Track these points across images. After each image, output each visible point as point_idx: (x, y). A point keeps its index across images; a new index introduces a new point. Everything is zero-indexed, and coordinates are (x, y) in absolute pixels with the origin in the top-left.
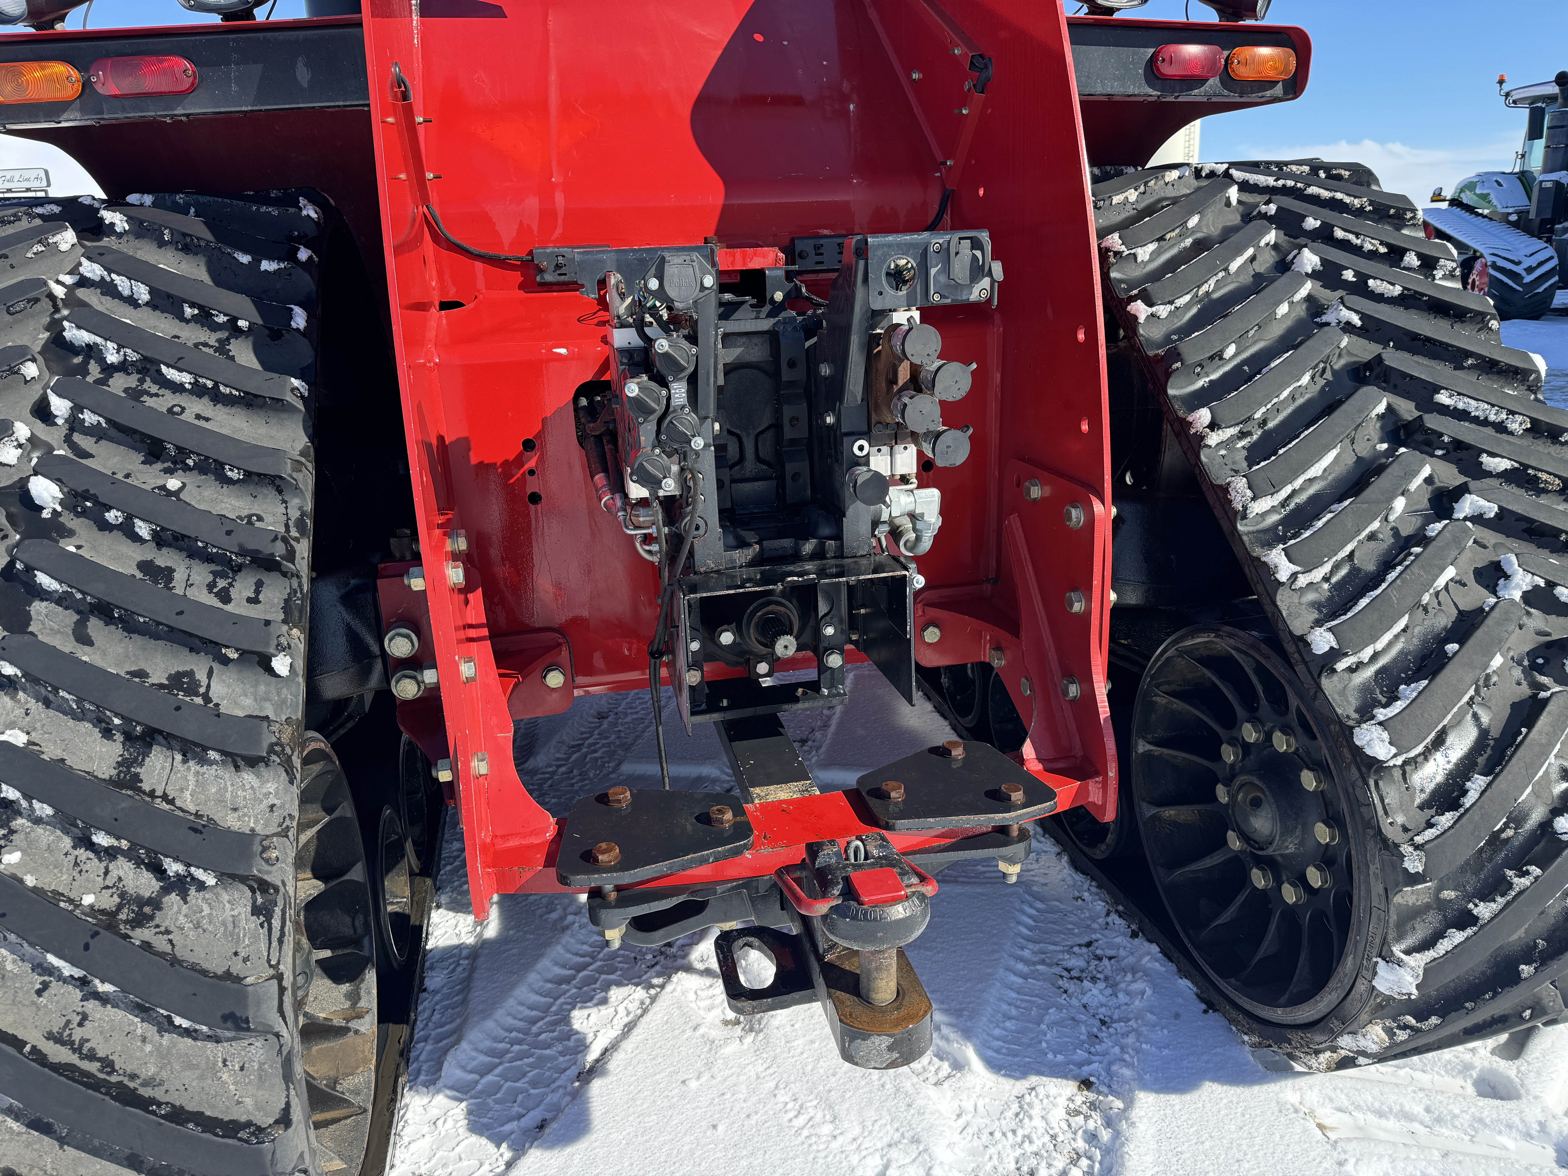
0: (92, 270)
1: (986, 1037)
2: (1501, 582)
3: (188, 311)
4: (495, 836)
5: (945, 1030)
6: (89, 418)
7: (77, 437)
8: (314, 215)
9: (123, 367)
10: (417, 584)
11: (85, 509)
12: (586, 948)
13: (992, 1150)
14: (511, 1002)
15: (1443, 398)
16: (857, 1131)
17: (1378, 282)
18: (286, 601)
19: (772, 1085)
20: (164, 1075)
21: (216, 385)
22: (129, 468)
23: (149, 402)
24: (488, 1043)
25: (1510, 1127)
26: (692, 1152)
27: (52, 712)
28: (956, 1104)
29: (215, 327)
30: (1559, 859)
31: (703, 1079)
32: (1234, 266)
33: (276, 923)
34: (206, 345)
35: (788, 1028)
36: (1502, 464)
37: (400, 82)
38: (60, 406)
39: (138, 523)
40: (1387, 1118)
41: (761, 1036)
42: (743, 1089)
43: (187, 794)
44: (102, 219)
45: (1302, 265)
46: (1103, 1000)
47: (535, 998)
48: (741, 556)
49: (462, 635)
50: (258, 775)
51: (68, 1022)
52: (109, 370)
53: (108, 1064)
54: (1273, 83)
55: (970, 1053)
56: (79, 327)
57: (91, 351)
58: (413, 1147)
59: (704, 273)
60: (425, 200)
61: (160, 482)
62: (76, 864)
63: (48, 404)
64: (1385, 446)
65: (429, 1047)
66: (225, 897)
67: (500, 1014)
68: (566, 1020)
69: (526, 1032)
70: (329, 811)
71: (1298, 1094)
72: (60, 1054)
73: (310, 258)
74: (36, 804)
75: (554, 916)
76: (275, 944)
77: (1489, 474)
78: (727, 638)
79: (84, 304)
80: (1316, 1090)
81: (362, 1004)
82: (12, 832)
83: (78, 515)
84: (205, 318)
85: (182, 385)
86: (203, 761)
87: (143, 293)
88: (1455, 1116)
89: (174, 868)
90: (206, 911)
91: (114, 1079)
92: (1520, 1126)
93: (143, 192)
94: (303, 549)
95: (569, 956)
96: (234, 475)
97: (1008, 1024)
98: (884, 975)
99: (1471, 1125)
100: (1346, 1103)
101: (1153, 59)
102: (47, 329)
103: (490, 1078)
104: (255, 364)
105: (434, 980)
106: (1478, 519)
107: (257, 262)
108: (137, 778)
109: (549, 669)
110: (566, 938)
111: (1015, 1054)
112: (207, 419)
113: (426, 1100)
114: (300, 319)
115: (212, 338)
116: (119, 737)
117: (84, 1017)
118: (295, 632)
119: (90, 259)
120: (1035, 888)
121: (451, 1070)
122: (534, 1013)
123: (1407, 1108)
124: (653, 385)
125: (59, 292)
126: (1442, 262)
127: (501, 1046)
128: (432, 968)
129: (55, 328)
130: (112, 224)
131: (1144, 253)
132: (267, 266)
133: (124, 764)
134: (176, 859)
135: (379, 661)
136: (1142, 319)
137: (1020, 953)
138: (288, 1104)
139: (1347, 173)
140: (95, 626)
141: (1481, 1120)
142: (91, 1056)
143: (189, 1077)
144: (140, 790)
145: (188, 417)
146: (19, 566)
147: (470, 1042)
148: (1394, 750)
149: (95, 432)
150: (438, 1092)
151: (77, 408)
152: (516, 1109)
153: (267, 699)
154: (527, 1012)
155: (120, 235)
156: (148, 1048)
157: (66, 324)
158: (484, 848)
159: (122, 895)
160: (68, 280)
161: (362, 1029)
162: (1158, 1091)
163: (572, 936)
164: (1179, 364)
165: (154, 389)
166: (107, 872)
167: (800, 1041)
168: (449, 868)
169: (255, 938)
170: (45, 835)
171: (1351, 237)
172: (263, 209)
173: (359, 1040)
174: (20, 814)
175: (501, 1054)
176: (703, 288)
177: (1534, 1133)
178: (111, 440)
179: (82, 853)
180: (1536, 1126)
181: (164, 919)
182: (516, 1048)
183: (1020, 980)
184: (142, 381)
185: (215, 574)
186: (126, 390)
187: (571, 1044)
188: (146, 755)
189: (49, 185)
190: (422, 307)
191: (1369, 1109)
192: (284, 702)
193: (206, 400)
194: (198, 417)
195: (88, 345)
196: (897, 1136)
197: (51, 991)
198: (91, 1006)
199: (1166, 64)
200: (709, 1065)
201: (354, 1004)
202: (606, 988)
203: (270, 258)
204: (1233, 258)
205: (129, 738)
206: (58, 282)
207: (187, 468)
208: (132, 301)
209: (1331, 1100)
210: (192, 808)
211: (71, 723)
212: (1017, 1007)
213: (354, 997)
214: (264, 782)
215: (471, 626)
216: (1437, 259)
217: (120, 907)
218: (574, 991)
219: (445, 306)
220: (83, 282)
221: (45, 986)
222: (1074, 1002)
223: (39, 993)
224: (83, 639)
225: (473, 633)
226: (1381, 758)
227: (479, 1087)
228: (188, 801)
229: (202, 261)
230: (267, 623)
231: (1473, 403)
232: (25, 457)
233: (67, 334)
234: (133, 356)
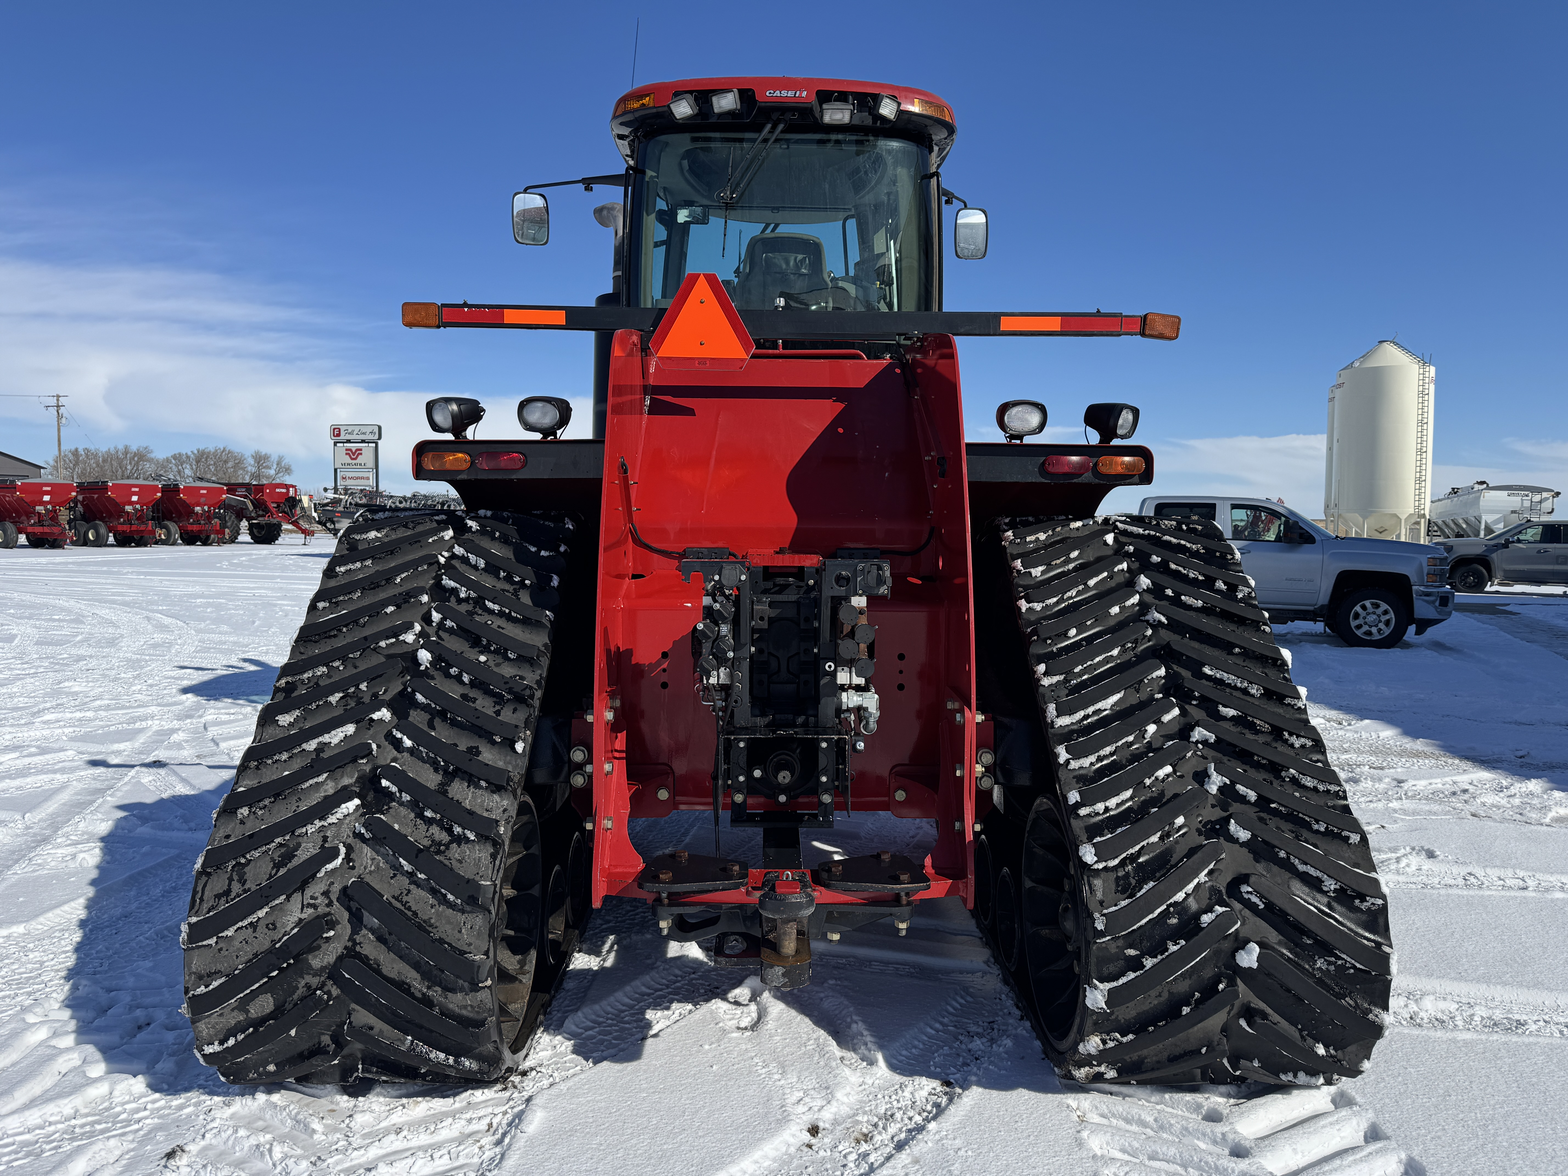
0: (459, 550)
1: (895, 1052)
2: (1207, 779)
3: (502, 574)
4: (610, 865)
5: (870, 1045)
6: (449, 623)
7: (441, 633)
8: (571, 527)
9: (467, 600)
10: (590, 718)
11: (441, 666)
12: (664, 981)
13: (873, 1102)
14: (612, 999)
15: (1207, 670)
16: (795, 1080)
17: (1188, 598)
18: (526, 719)
19: (753, 1054)
20: (438, 924)
21: (510, 612)
22: (463, 649)
23: (477, 618)
24: (593, 1017)
25: (1204, 1135)
26: (695, 1074)
27: (413, 758)
28: (861, 1080)
29: (513, 583)
30: (1196, 938)
31: (713, 1046)
32: (1092, 582)
33: (497, 862)
34: (508, 591)
35: (773, 1031)
36: (1231, 712)
37: (623, 465)
38: (436, 616)
39: (465, 675)
40: (1132, 1125)
41: (755, 1033)
42: (736, 1054)
43: (467, 801)
44: (466, 524)
45: (1140, 585)
46: (982, 1047)
47: (627, 1000)
48: (761, 721)
49: (610, 755)
50: (500, 796)
51: (402, 893)
52: (460, 601)
53: (415, 914)
54: (1133, 476)
55: (880, 1057)
56: (450, 579)
57: (454, 591)
58: (541, 1054)
59: (742, 573)
60: (631, 521)
61: (476, 657)
62: (415, 825)
63: (431, 615)
64: (1161, 696)
65: (559, 1015)
66: (477, 847)
67: (604, 1003)
68: (643, 1013)
69: (617, 1016)
70: (526, 849)
71: (1076, 1102)
72: (398, 905)
73: (566, 550)
74: (404, 794)
75: (649, 961)
76: (495, 872)
77: (1224, 718)
78: (757, 773)
79: (454, 568)
80: (1088, 1102)
81: (526, 968)
82: (390, 808)
83: (437, 669)
84: (509, 579)
85: (494, 610)
86: (478, 786)
87: (482, 563)
88: (1171, 1125)
89: (457, 830)
90: (468, 853)
91: (417, 920)
92: (1210, 1134)
93: (487, 509)
94: (538, 694)
95: (653, 983)
96: (511, 656)
97: (914, 1050)
98: (788, 937)
99: (1181, 1132)
100: (1106, 1111)
101: (1044, 463)
102: (434, 578)
103: (590, 1032)
104: (530, 603)
105: (569, 985)
106: (1205, 742)
107: (539, 551)
108: (446, 791)
109: (660, 787)
110: (654, 973)
111: (911, 1065)
112: (503, 629)
113: (551, 1037)
114: (555, 582)
115: (511, 588)
116: (441, 772)
117: (409, 891)
118: (528, 732)
119: (459, 545)
120: (971, 990)
121: (569, 1024)
122: (624, 1008)
123: (1143, 1117)
124: (712, 625)
125: (442, 560)
126: (1240, 588)
127: (601, 1019)
128: (569, 978)
129: (438, 579)
130: (471, 527)
131: (1037, 571)
132: (543, 553)
133: (442, 784)
134: (460, 825)
135: (567, 765)
136: (1024, 610)
137: (941, 1019)
138: (488, 949)
139: (1200, 528)
140: (437, 722)
141: (1186, 1129)
142: (409, 909)
143: (448, 927)
144: (447, 797)
145: (494, 626)
146: (409, 690)
147: (583, 1013)
148: (1096, 859)
149: (450, 631)
150: (560, 1034)
151: (444, 619)
152: (602, 1048)
153: (509, 763)
154: (621, 1007)
155: (474, 533)
156: (433, 911)
157: (444, 577)
158: (603, 870)
159: (433, 841)
160: (446, 554)
161: (524, 981)
162: (985, 1088)
163: (658, 973)
164: (1035, 638)
165: (480, 612)
166: (427, 831)
167: (778, 1038)
168: (591, 932)
169: (487, 868)
170: (403, 811)
171: (1180, 569)
172: (547, 523)
173: (521, 986)
174: (394, 801)
175: (599, 1024)
176: (740, 580)
177: (1218, 1140)
178: (457, 635)
179: (419, 821)
180: (1220, 1136)
181: (450, 854)
182: (610, 1021)
183: (933, 1032)
184: (475, 607)
185: (496, 703)
186: (467, 611)
187: (642, 1024)
188: (452, 781)
189: (380, 438)
190: (621, 577)
191: (1120, 1117)
192: (518, 765)
193: (503, 619)
194: (499, 627)
195: (452, 588)
196: (817, 1086)
197: (397, 878)
198: (412, 887)
199: (1051, 466)
200: (719, 1040)
201: (521, 968)
202: (671, 1002)
203: (546, 550)
204: (1091, 578)
205: (446, 772)
206: (443, 556)
207: (490, 652)
208: (475, 567)
209: (1097, 1108)
210: (469, 807)
211: (421, 764)
212: (924, 1044)
213: (522, 963)
214: (502, 800)
215: (616, 751)
216: (1237, 586)
217: (431, 846)
218: (651, 1000)
219: (635, 577)
220: (453, 556)
221: (395, 875)
222: (963, 1047)
223: (392, 878)
224: (432, 726)
225: (617, 755)
226: (1089, 863)
227: (584, 1036)
228: (467, 804)
229: (511, 548)
230: (516, 726)
231: (1225, 674)
232: (416, 641)
233: (443, 582)
234: (473, 594)
